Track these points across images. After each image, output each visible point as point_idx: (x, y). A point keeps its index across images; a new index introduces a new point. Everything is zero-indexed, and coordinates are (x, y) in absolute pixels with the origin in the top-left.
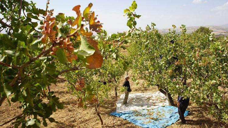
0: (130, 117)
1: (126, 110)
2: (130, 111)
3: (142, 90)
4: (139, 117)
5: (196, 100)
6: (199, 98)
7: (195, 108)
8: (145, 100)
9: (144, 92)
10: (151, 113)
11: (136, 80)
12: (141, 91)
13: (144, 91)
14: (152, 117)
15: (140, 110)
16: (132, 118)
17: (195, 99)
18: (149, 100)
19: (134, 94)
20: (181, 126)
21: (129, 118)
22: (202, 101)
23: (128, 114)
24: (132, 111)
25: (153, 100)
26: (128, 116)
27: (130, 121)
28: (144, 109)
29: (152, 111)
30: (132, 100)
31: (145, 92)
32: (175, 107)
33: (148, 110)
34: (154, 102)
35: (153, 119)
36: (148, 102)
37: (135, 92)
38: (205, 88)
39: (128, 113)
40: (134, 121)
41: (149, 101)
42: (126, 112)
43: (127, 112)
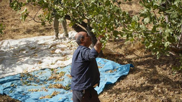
0: (14, 87)
1: (7, 75)
2: (14, 76)
3: (41, 31)
4: (33, 87)
5: (154, 43)
6: (161, 37)
7: (141, 58)
8: (46, 49)
9: (43, 35)
10: (58, 76)
11: (21, 6)
12: (38, 33)
13: (44, 33)
14: (59, 83)
15: (36, 72)
16: (19, 89)
17: (150, 42)
18: (54, 50)
19: (24, 40)
20: (118, 95)
21: (12, 90)
22: (167, 44)
23: (10, 83)
24: (18, 75)
25: (63, 49)
26: (9, 87)
27: (13, 97)
28: (44, 69)
29: (60, 71)
30: (20, 52)
31: (46, 34)
32: (105, 60)
33: (52, 70)
34: (64, 52)
35: (61, 88)
36: (53, 53)
37: (25, 36)
38: (173, 15)
39: (10, 81)
40: (22, 97)
41: (55, 52)
42: (6, 79)
43: (8, 77)
